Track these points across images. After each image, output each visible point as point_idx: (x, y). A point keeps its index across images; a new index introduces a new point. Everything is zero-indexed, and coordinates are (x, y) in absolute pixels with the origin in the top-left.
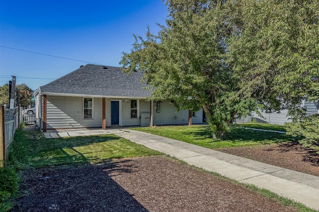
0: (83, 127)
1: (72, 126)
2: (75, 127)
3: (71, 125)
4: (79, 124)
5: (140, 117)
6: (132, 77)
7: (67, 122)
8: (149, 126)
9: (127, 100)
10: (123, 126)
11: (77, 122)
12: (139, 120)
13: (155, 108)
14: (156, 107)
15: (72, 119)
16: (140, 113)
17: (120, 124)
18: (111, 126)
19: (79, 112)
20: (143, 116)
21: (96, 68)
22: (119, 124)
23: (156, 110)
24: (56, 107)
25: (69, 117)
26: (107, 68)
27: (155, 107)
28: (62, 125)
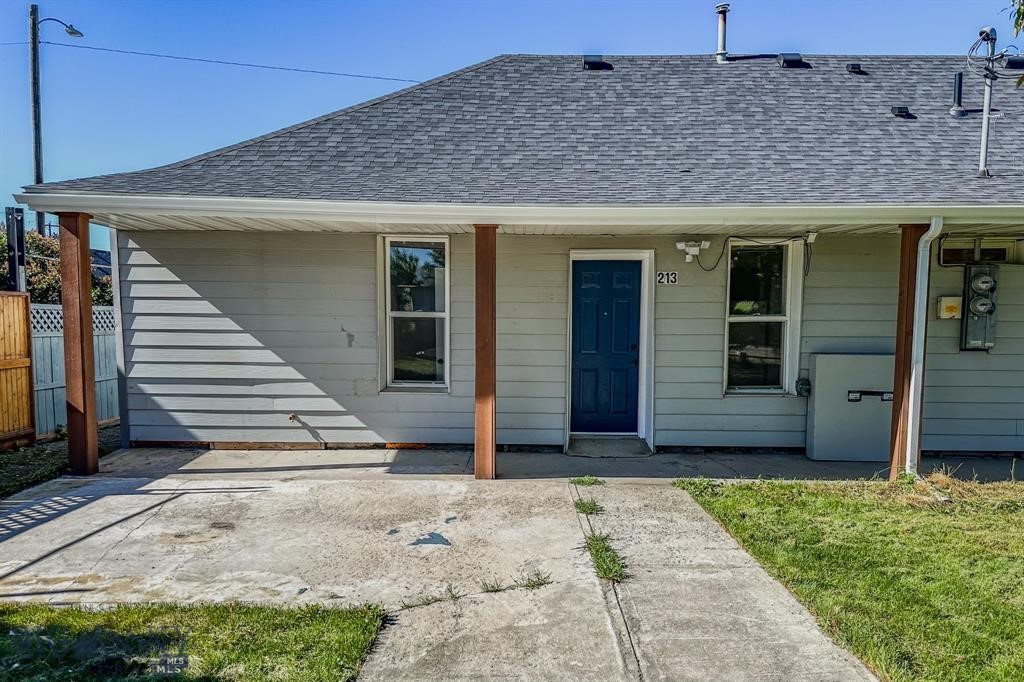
0: (381, 440)
1: (313, 431)
2: (328, 437)
3: (305, 426)
4: (352, 420)
5: (805, 386)
6: (770, 100)
7: (279, 404)
8: (886, 476)
9: (695, 251)
10: (661, 449)
11: (339, 408)
12: (798, 406)
13: (945, 315)
14: (957, 301)
15: (311, 388)
16: (811, 355)
17: (642, 432)
18: (572, 441)
19: (351, 337)
20: (832, 375)
21: (539, 69)
22: (635, 429)
23: (952, 331)
24: (206, 307)
25: (290, 372)
26: (609, 67)
27: (946, 302)
28: (247, 420)
